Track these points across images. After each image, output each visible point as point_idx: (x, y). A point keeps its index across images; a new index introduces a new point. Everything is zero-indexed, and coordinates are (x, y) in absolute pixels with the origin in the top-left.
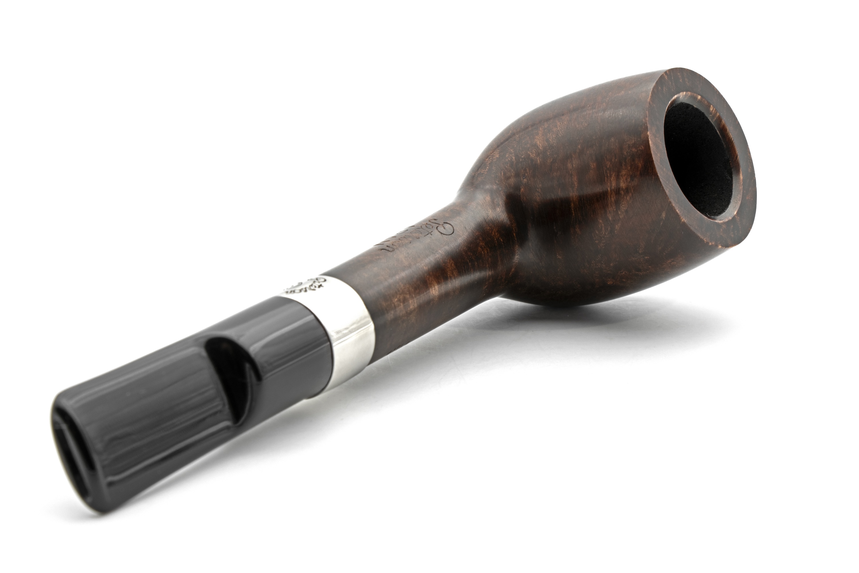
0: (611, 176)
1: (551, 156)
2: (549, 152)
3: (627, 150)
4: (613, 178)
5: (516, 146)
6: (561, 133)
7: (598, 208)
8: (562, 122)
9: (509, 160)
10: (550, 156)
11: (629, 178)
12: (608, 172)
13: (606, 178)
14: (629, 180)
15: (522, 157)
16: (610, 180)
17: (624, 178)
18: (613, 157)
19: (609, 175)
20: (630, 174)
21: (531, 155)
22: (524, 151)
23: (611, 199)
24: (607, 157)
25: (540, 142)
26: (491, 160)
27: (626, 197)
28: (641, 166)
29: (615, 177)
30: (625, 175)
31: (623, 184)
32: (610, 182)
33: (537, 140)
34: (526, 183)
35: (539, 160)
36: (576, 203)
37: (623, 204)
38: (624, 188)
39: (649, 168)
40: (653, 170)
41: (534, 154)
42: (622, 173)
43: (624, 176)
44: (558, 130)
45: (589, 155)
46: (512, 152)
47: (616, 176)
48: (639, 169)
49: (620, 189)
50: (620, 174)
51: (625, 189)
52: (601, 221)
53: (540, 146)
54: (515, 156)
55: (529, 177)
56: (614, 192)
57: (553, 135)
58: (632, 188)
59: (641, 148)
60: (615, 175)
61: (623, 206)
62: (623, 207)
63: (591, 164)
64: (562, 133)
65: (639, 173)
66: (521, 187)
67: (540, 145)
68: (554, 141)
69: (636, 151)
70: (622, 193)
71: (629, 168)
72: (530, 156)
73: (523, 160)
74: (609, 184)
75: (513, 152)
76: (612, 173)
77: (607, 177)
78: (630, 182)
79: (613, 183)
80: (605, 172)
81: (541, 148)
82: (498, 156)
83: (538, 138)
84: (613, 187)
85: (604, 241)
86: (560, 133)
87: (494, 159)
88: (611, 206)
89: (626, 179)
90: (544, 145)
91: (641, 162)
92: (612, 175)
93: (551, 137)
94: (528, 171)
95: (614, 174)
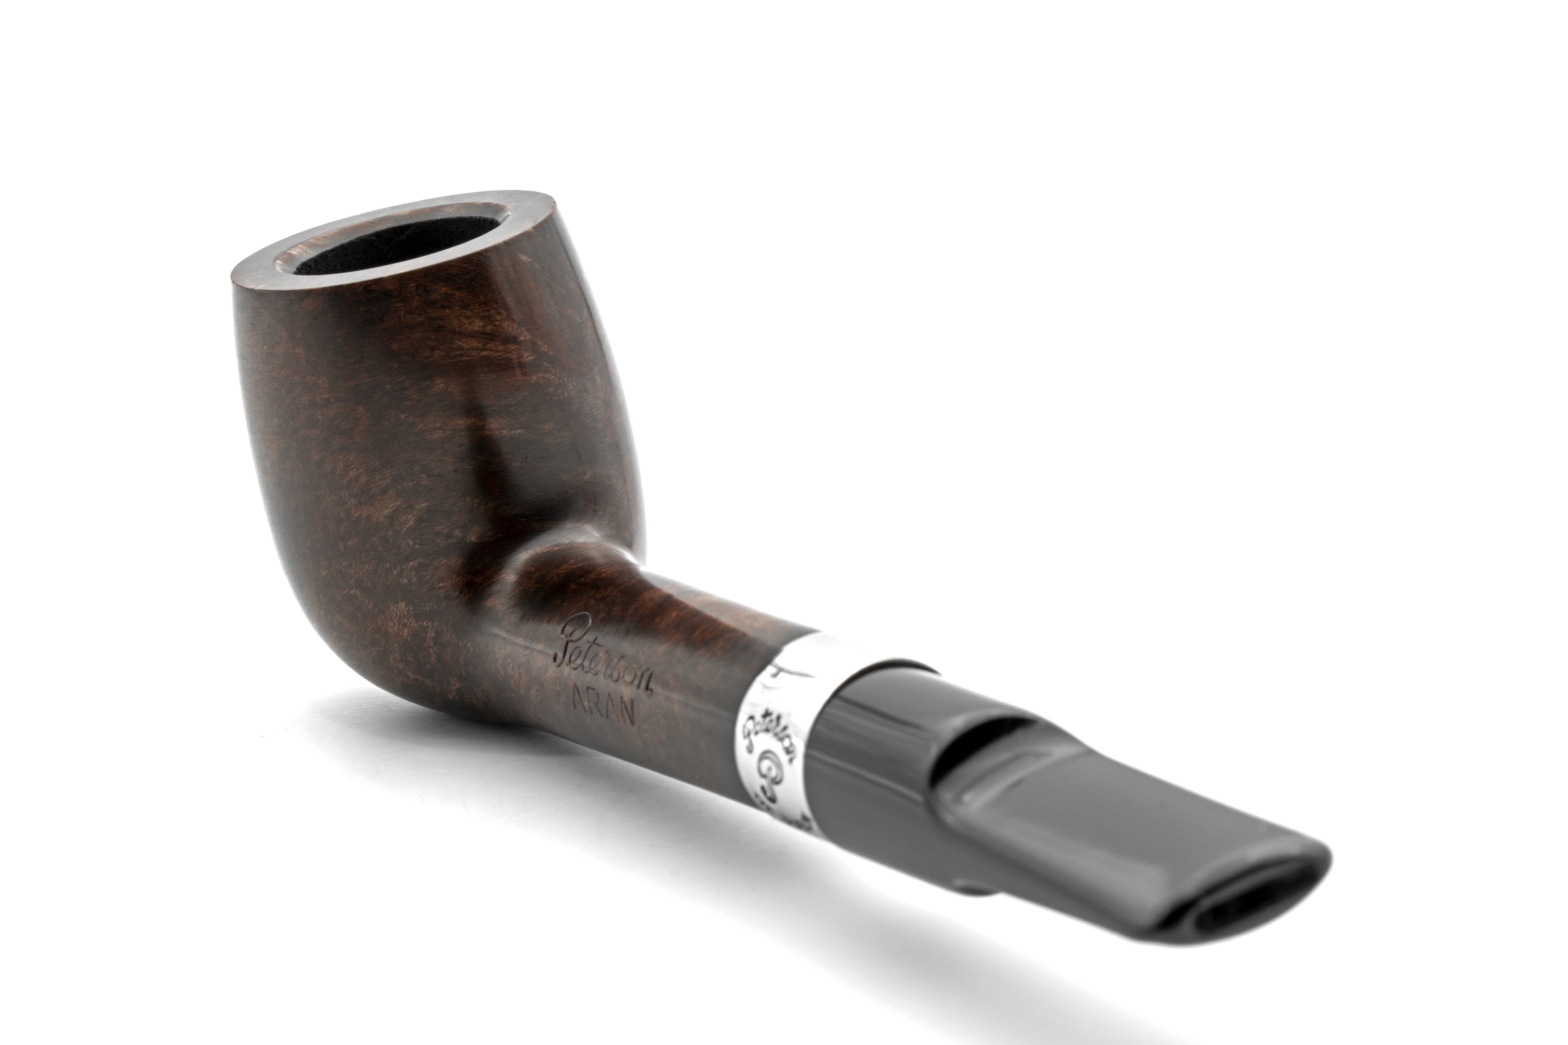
0: (461, 348)
1: (415, 478)
2: (408, 483)
3: (415, 316)
4: (465, 344)
5: (388, 565)
6: (371, 464)
7: (514, 379)
8: (350, 465)
9: (415, 575)
10: (415, 480)
11: (466, 311)
12: (452, 354)
13: (463, 359)
14: (469, 312)
15: (411, 543)
16: (468, 349)
17: (465, 321)
18: (427, 343)
19: (458, 353)
20: (457, 309)
21: (410, 524)
22: (400, 543)
23: (500, 352)
24: (426, 355)
25: (387, 508)
26: (408, 621)
27: (497, 321)
28: (446, 288)
29: (463, 340)
30: (459, 319)
31: (474, 324)
32: (471, 350)
33: (381, 517)
34: (462, 532)
35: (421, 504)
36: (504, 423)
37: (508, 329)
38: (481, 323)
39: (449, 272)
40: (452, 266)
41: (408, 517)
42: (457, 326)
43: (461, 322)
44: (365, 470)
45: (420, 395)
46: (398, 572)
47: (462, 337)
48: (450, 292)
49: (484, 331)
50: (458, 329)
51: (484, 322)
52: (534, 378)
53: (394, 506)
54: (409, 562)
55: (451, 524)
56: (488, 343)
57: (374, 481)
58: (482, 307)
59: (414, 289)
60: (458, 340)
61: (511, 329)
62: (513, 330)
63: (438, 389)
64: (373, 460)
65: (456, 292)
66: (468, 541)
67: (391, 506)
68: (386, 475)
69: (417, 298)
70: (491, 329)
71: (447, 311)
72: (412, 525)
73: (417, 541)
74: (474, 353)
75: (399, 569)
76: (456, 346)
77: (461, 355)
78: (471, 311)
79: (473, 345)
80: (452, 361)
81: (399, 503)
82: (403, 605)
83: (376, 514)
84: (479, 345)
85: (565, 380)
86: (372, 466)
87: (408, 612)
88: (510, 352)
89: (468, 318)
90: (393, 498)
91: (438, 287)
92: (458, 346)
93: (378, 483)
94: (440, 528)
95: (458, 342)
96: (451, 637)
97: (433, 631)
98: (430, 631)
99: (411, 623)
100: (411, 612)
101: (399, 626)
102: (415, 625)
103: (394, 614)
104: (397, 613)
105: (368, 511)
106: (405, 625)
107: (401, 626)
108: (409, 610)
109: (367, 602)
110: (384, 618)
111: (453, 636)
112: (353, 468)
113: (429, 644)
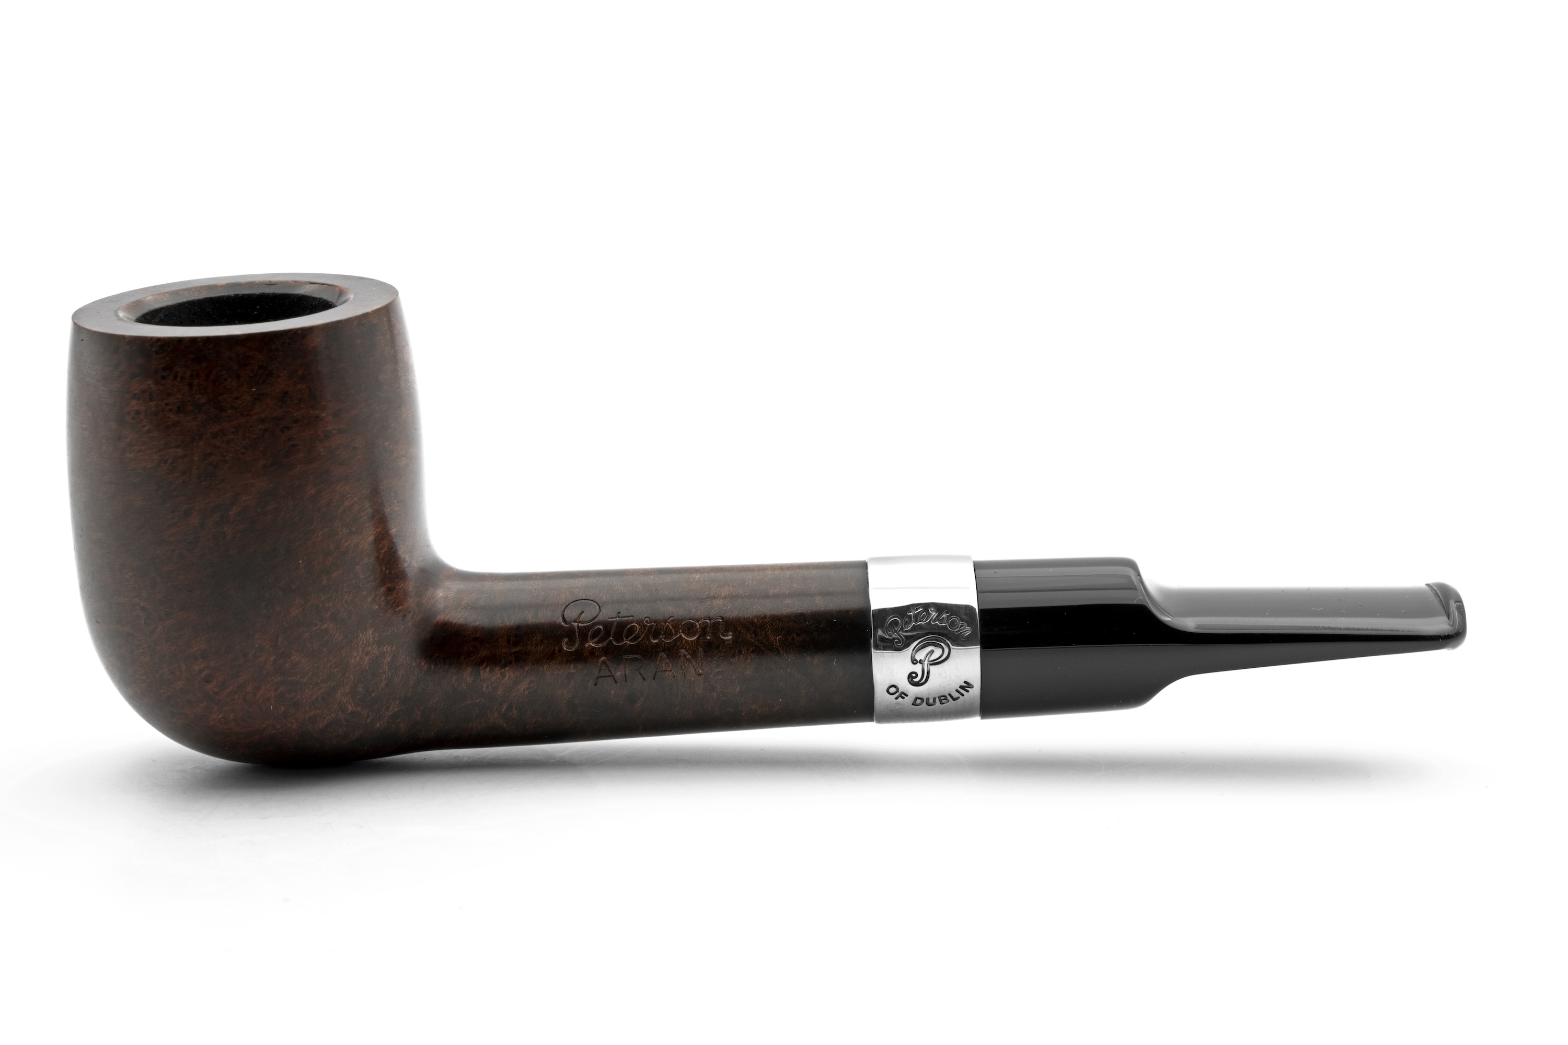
96: (406, 659)
97: (391, 655)
98: (388, 656)
99: (373, 650)
100: (376, 639)
101: (362, 655)
102: (377, 652)
103: (361, 643)
104: (363, 642)
105: (356, 540)
106: (367, 654)
107: (364, 654)
108: (375, 636)
109: (338, 634)
110: (351, 649)
111: (407, 658)
112: (348, 498)
113: (384, 670)
